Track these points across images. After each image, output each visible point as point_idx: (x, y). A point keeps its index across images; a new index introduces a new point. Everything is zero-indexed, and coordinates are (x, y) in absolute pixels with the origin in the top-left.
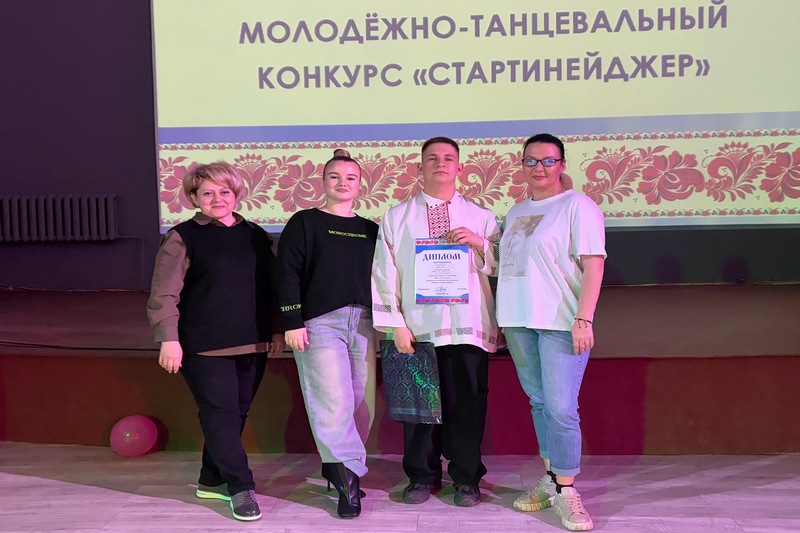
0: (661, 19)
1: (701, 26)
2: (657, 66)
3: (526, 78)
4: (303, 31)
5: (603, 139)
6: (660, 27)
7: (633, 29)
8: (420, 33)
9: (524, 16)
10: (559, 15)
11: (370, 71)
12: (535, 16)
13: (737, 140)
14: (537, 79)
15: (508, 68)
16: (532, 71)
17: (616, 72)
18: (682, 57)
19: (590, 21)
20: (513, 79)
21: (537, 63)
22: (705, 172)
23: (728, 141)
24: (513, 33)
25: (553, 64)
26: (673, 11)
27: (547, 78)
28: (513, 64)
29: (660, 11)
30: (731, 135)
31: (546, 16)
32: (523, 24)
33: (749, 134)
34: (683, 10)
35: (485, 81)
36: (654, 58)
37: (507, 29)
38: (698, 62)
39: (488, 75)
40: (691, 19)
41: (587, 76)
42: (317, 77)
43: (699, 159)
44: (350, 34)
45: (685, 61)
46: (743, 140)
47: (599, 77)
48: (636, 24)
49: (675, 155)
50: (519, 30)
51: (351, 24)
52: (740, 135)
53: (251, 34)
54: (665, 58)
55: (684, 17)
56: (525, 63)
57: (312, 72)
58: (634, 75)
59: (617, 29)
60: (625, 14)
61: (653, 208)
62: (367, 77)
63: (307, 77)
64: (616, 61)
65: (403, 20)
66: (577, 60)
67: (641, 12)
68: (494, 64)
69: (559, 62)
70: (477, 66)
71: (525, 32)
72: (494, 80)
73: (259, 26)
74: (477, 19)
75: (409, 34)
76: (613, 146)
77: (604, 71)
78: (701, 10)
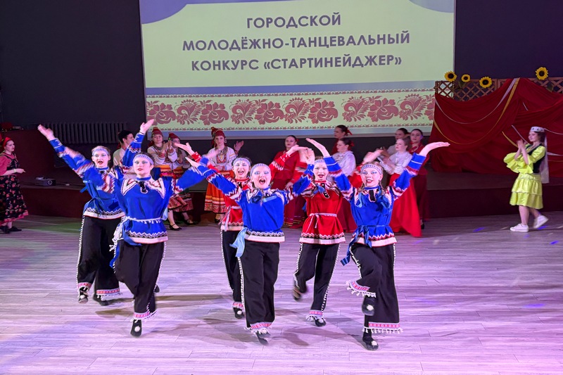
0: (379, 39)
1: (397, 42)
3: (316, 66)
4: (212, 45)
5: (352, 93)
6: (379, 43)
7: (366, 44)
8: (267, 46)
9: (315, 38)
10: (331, 38)
11: (244, 63)
12: (320, 38)
13: (414, 93)
14: (321, 66)
15: (308, 61)
16: (318, 63)
17: (358, 63)
18: (388, 56)
20: (310, 66)
21: (321, 59)
22: (399, 107)
23: (410, 93)
24: (310, 46)
25: (329, 60)
26: (384, 35)
27: (326, 66)
28: (310, 60)
29: (379, 36)
30: (411, 91)
31: (325, 38)
32: (315, 42)
33: (419, 90)
34: (389, 35)
35: (297, 67)
36: (375, 57)
37: (307, 44)
38: (396, 58)
39: (299, 64)
40: (393, 39)
41: (344, 65)
42: (219, 65)
43: (396, 102)
44: (234, 46)
45: (390, 58)
46: (417, 93)
47: (350, 65)
48: (367, 42)
49: (385, 99)
50: (313, 44)
51: (235, 41)
52: (415, 91)
53: (188, 46)
54: (380, 57)
55: (389, 38)
56: (316, 59)
57: (217, 63)
58: (366, 65)
59: (359, 44)
60: (362, 37)
61: (375, 123)
62: (242, 65)
63: (214, 65)
64: (358, 58)
65: (259, 40)
66: (340, 58)
67: (370, 36)
68: (301, 60)
69: (331, 59)
70: (293, 60)
71: (315, 46)
72: (301, 67)
73: (192, 43)
74: (293, 40)
75: (262, 46)
76: (357, 96)
77: (352, 63)
78: (397, 35)
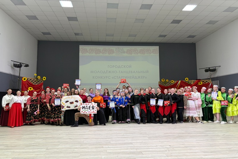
0: (141, 72)
1: (145, 73)
2: (141, 77)
4: (98, 72)
5: (134, 86)
8: (113, 73)
10: (129, 71)
12: (126, 71)
15: (123, 77)
17: (136, 78)
19: (133, 72)
24: (124, 73)
45: (144, 77)
48: (138, 72)
51: (104, 71)
57: (99, 77)
62: (106, 77)
65: (111, 71)
66: (131, 76)
73: (93, 71)
